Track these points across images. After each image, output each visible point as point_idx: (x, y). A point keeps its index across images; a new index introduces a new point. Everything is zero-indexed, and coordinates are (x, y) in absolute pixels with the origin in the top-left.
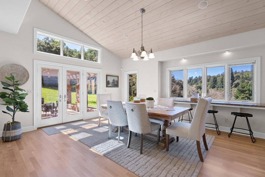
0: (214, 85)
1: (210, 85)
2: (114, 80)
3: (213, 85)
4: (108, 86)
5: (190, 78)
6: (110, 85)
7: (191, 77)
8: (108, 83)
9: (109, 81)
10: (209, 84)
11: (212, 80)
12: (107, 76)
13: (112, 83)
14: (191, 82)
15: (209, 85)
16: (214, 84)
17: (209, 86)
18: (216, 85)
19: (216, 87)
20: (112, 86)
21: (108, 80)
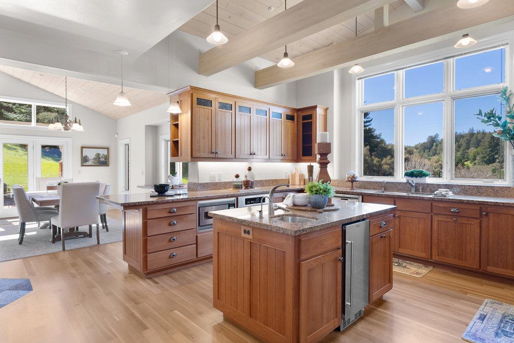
0: (493, 156)
1: (482, 155)
2: (98, 155)
3: (488, 155)
4: (85, 164)
5: (431, 137)
6: (90, 163)
7: (433, 135)
8: (84, 160)
9: (86, 157)
10: (478, 154)
11: (487, 143)
12: (82, 148)
13: (95, 159)
14: (434, 147)
15: (478, 156)
16: (493, 152)
17: (478, 158)
18: (496, 156)
19: (497, 160)
20: (94, 164)
21: (83, 155)
